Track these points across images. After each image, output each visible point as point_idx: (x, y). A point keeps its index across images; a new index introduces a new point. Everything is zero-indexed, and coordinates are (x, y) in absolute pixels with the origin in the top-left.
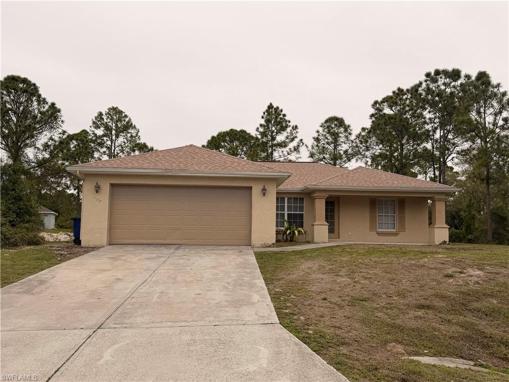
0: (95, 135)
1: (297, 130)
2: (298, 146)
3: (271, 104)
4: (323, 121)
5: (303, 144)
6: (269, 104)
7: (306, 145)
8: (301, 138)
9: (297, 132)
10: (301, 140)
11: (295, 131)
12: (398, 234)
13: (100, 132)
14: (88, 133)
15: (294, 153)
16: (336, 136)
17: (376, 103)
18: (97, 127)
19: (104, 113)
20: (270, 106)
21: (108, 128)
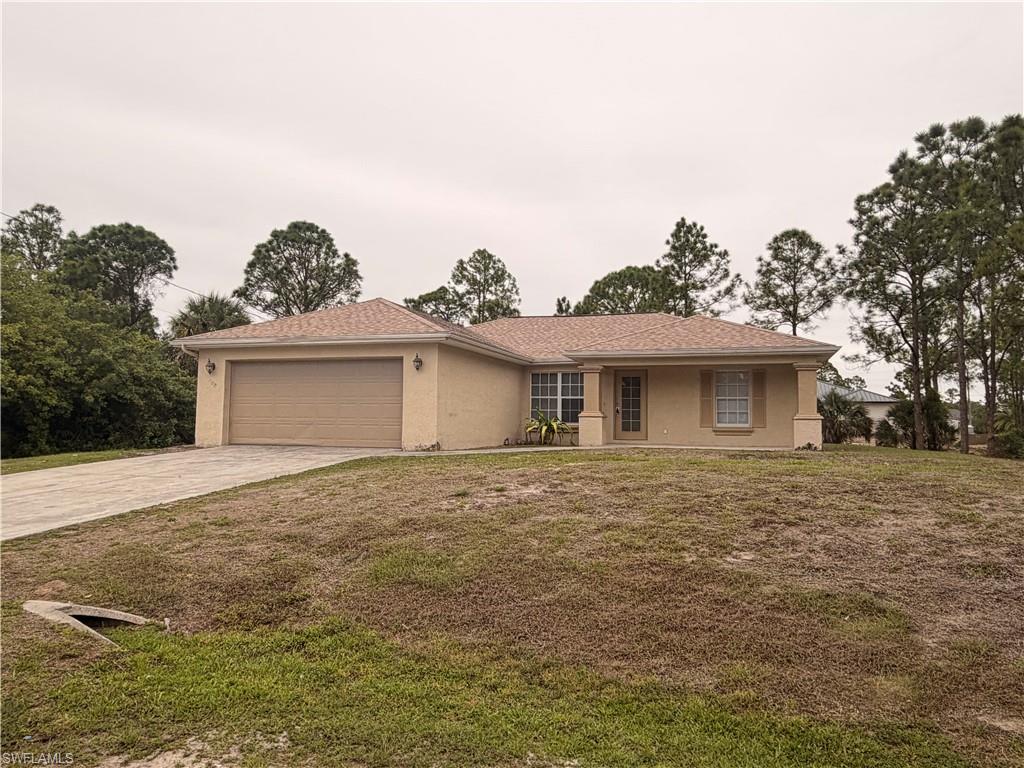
0: (457, 293)
1: (728, 258)
2: (733, 285)
3: (683, 219)
4: (770, 239)
5: (741, 281)
6: (680, 220)
7: (746, 284)
8: (736, 273)
9: (728, 262)
10: (738, 276)
11: (725, 261)
12: (751, 432)
13: (462, 288)
14: (447, 290)
15: (726, 298)
16: (794, 263)
17: (860, 199)
18: (459, 282)
19: (466, 260)
20: (681, 224)
21: (473, 282)
